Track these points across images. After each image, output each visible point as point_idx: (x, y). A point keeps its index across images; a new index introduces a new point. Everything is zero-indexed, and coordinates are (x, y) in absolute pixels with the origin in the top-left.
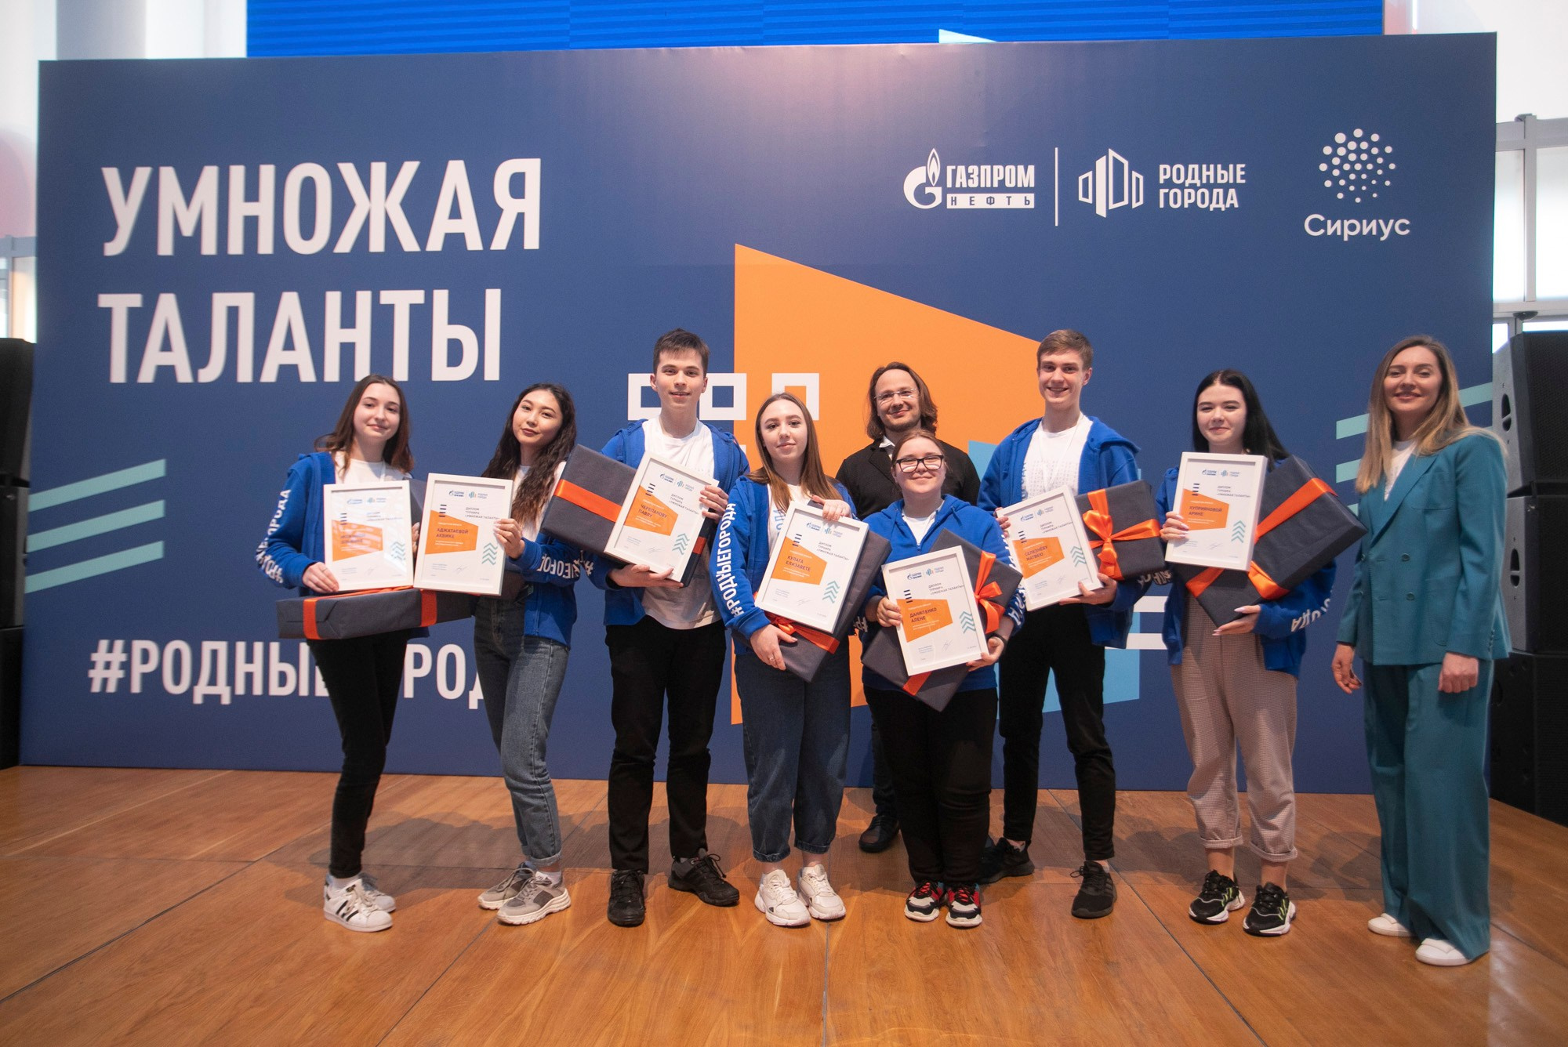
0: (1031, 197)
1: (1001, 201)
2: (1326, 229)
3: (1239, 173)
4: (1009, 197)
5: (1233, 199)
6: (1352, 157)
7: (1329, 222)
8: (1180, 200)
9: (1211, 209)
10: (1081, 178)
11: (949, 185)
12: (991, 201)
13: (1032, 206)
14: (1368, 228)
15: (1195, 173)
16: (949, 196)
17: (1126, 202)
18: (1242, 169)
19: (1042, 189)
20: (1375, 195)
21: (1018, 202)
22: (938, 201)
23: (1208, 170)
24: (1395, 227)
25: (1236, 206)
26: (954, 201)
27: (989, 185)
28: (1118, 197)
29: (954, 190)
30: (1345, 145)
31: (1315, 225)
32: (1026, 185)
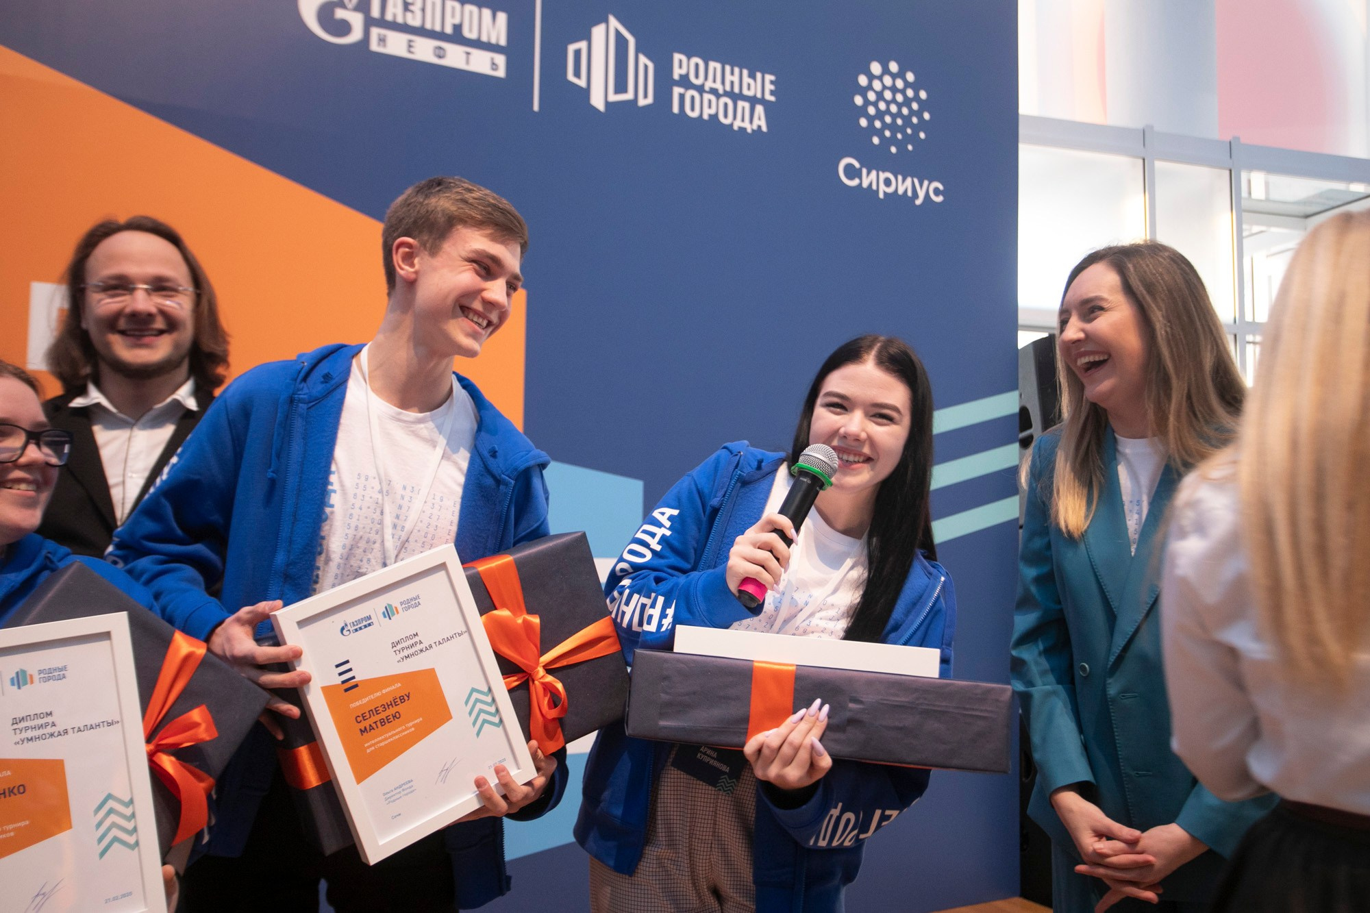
0: (501, 60)
1: (455, 57)
2: (861, 179)
3: (769, 87)
4: (468, 54)
5: (760, 120)
6: (888, 95)
7: (864, 171)
8: (700, 107)
9: (736, 128)
10: (572, 48)
11: (375, 12)
12: (440, 52)
13: (501, 73)
14: (904, 186)
15: (716, 75)
16: (375, 32)
17: (629, 96)
18: (772, 82)
19: (517, 49)
20: (910, 147)
21: (482, 63)
22: (356, 35)
23: (732, 73)
24: (928, 190)
25: (764, 129)
26: (382, 40)
27: (438, 28)
28: (621, 87)
29: (383, 23)
30: (880, 78)
31: (851, 172)
32: (493, 41)
